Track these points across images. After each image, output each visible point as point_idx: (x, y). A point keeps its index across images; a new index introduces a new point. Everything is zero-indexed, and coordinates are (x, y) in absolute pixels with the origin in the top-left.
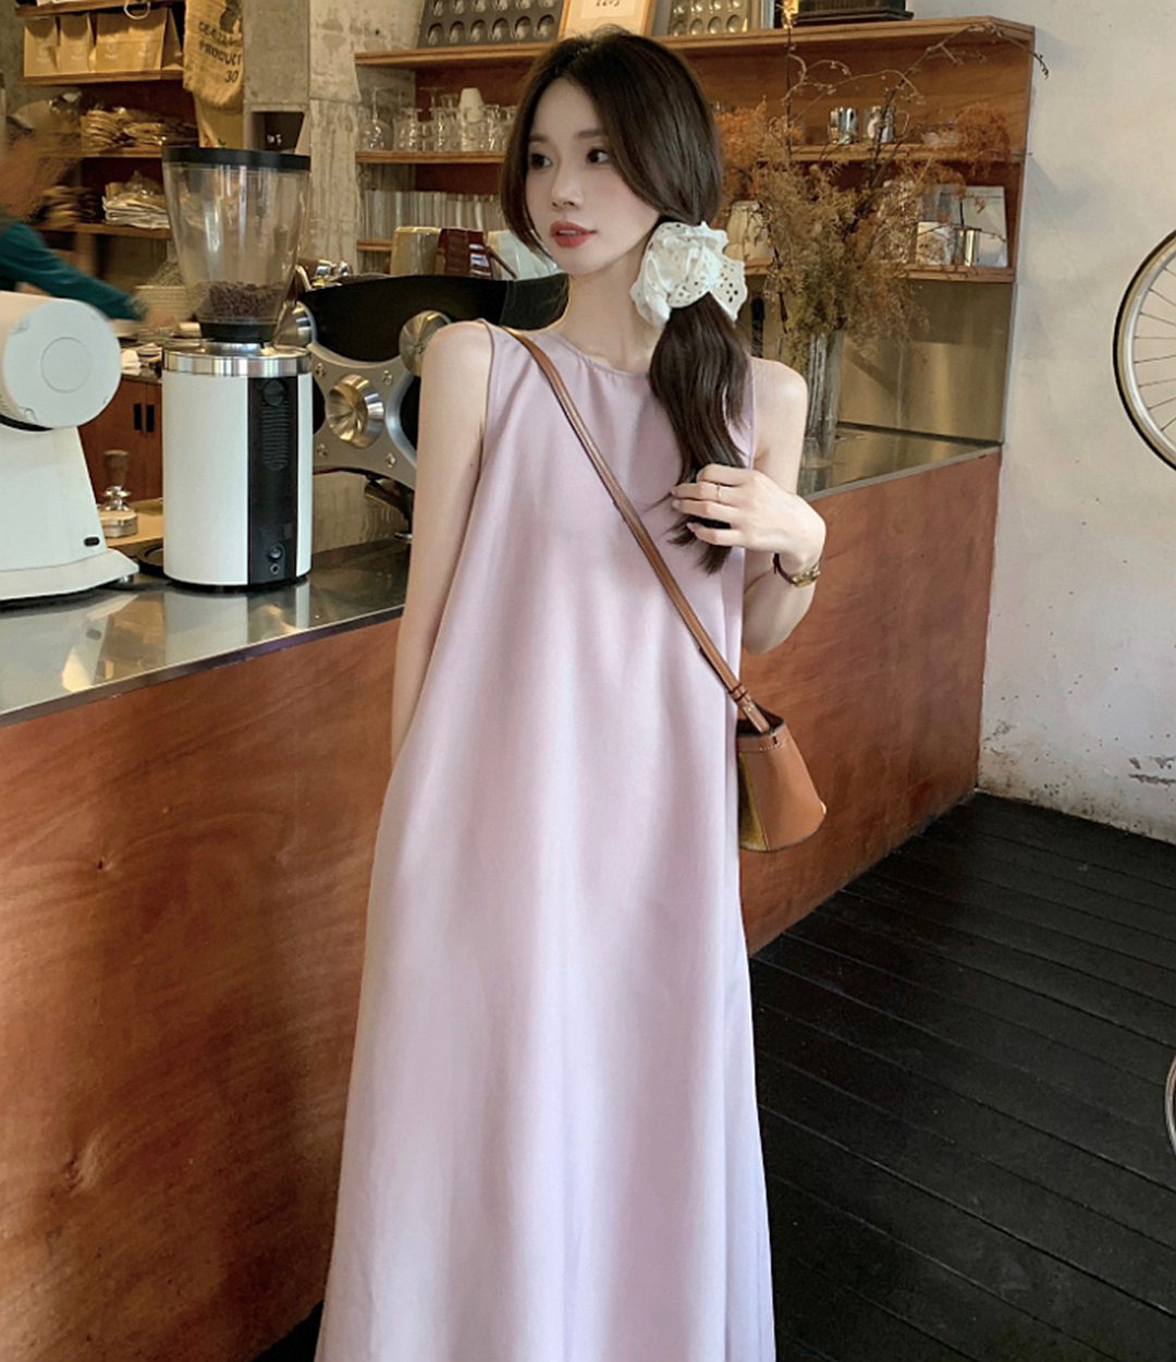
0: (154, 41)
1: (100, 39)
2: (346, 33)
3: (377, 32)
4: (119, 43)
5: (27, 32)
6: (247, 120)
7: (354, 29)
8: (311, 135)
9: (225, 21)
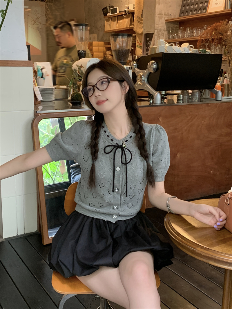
0: (128, 21)
1: (119, 21)
2: (163, 16)
3: (170, 15)
4: (122, 22)
5: (105, 21)
6: (143, 36)
7: (165, 15)
8: (155, 37)
9: (142, 15)
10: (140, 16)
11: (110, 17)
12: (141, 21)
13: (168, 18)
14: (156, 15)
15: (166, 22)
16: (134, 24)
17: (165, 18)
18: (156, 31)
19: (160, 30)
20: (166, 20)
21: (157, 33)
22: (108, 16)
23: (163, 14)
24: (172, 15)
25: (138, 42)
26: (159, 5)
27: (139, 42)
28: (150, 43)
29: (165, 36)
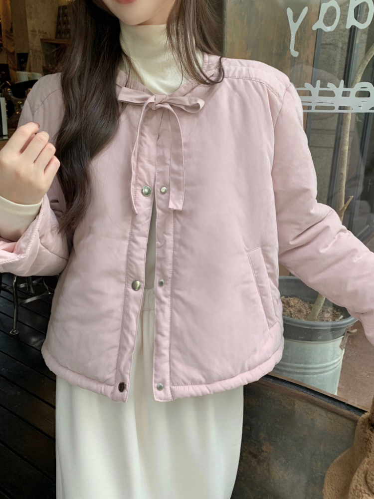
2: (37, 33)
3: (46, 33)
6: (16, 55)
7: (39, 32)
8: (31, 59)
9: (11, 30)
10: (9, 30)
12: (11, 37)
13: (43, 36)
14: (29, 32)
15: (41, 42)
16: (3, 40)
17: (39, 36)
18: (31, 51)
19: (36, 51)
20: (41, 40)
21: (32, 53)
23: (37, 31)
24: (47, 33)
25: (10, 63)
26: (31, 19)
27: (12, 63)
28: (26, 65)
29: (42, 60)
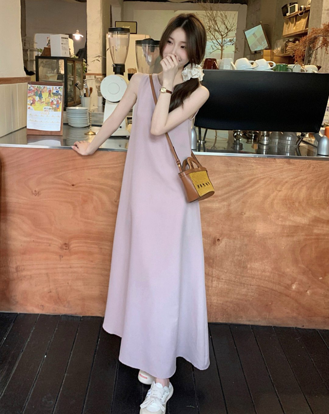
0: (305, 22)
1: (296, 23)
4: (300, 23)
5: (285, 24)
11: (289, 18)
22: (288, 16)
